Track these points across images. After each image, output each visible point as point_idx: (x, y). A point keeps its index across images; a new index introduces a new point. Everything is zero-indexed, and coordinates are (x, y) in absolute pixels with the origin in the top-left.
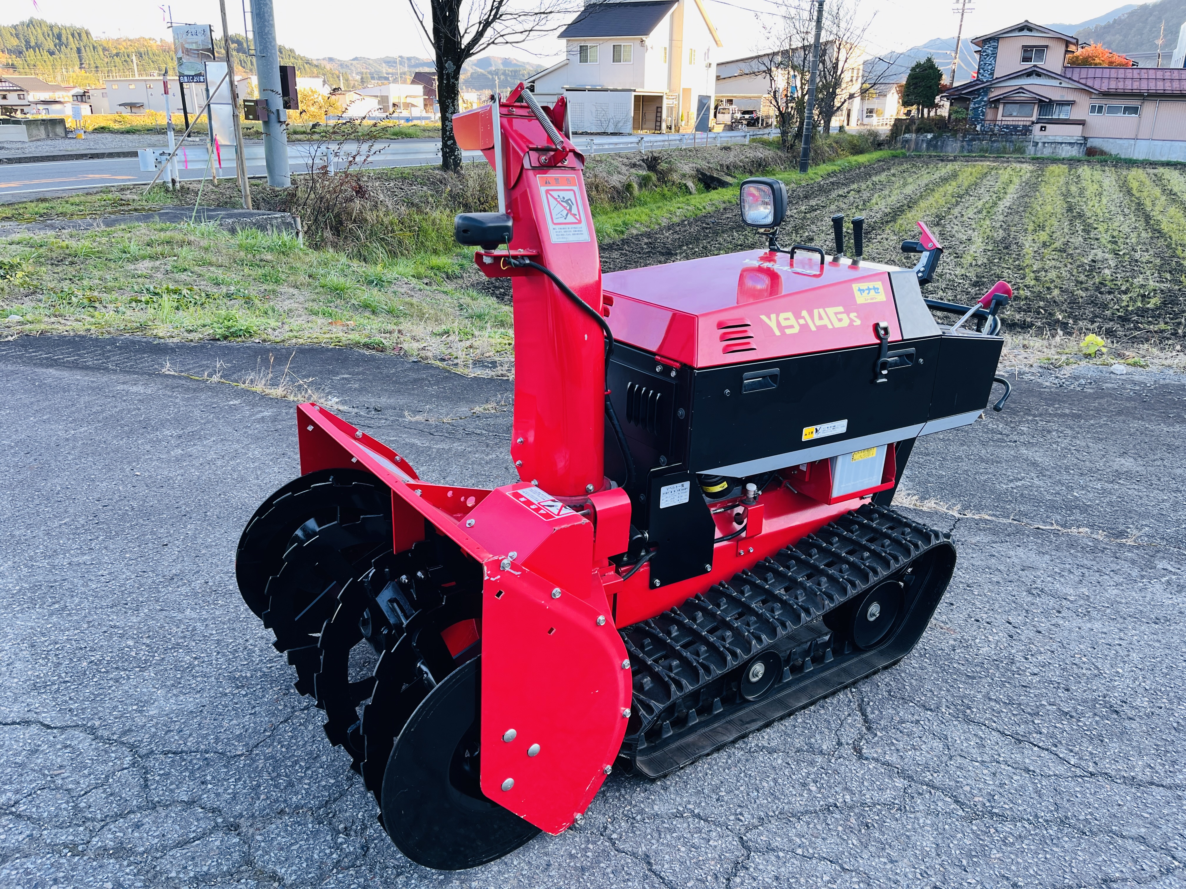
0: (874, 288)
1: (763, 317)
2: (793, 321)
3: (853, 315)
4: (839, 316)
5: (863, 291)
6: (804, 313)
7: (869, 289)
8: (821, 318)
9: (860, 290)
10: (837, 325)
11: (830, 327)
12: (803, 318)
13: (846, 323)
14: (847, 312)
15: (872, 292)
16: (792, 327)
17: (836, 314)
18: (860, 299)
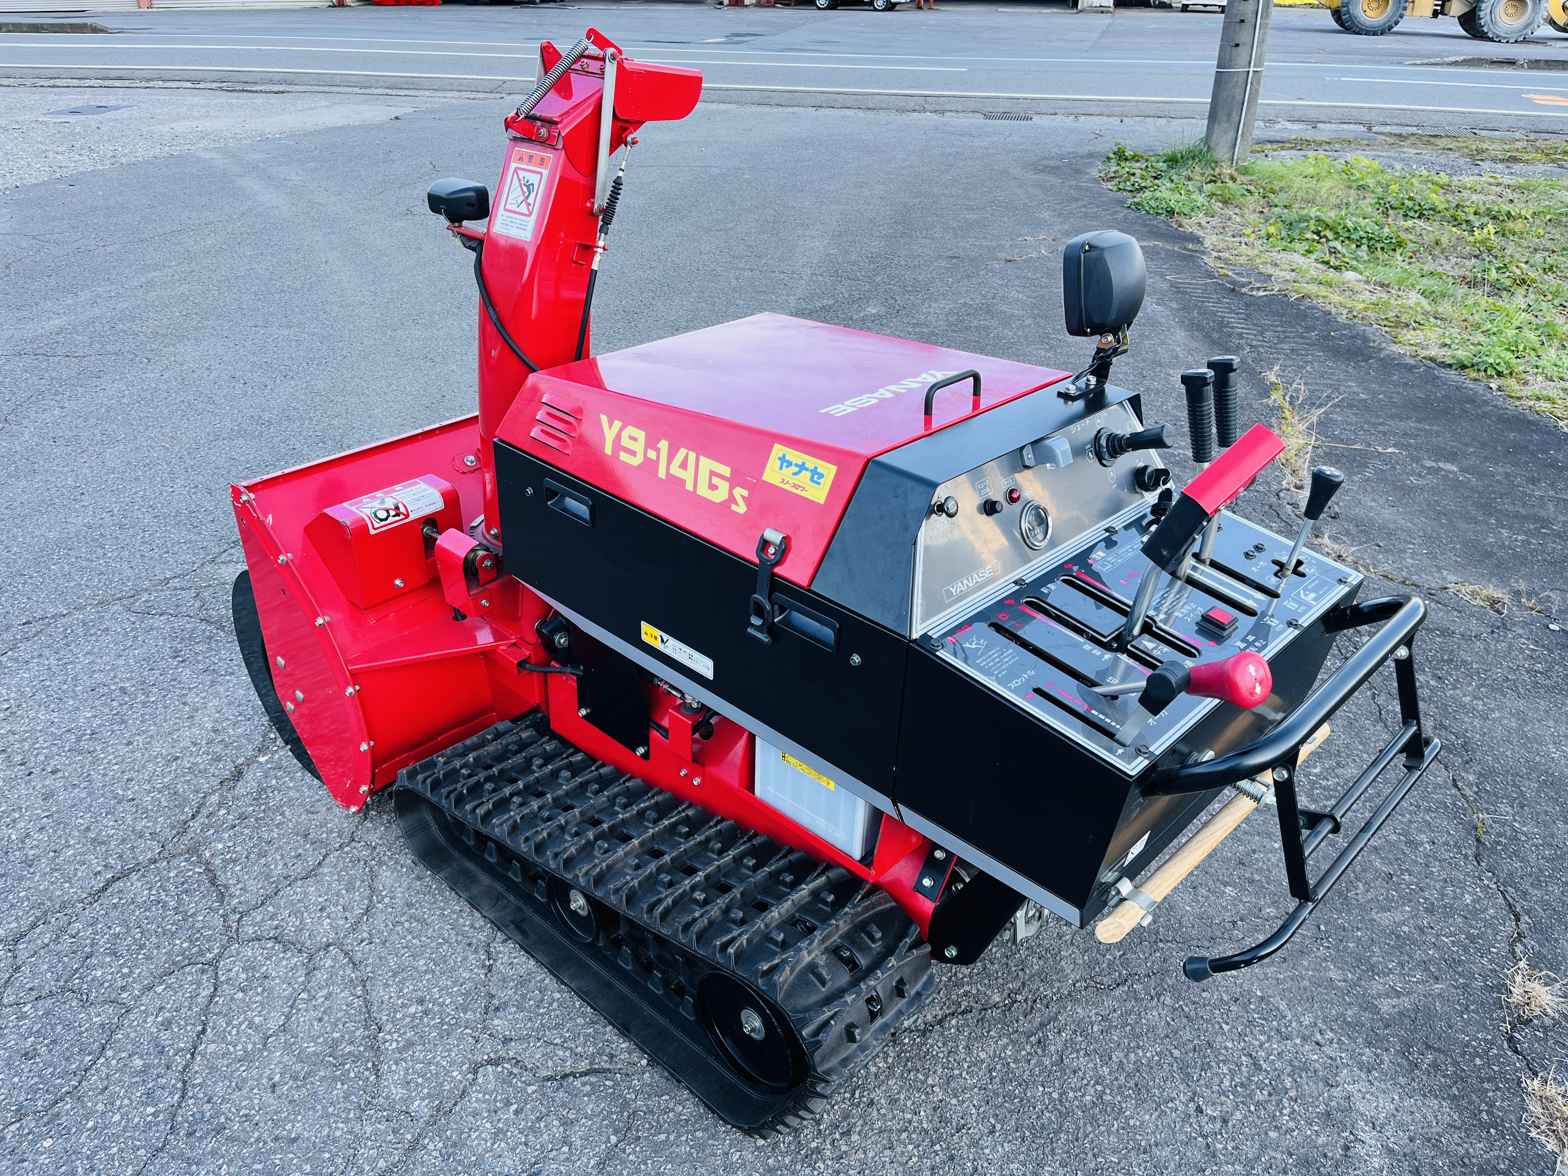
0: (814, 471)
1: (604, 419)
2: (639, 447)
3: (740, 492)
4: (716, 481)
5: (790, 464)
6: (664, 445)
7: (802, 467)
8: (684, 465)
9: (783, 459)
10: (703, 491)
11: (689, 487)
12: (658, 451)
13: (719, 496)
14: (734, 482)
15: (806, 476)
16: (633, 453)
17: (712, 473)
18: (772, 474)
